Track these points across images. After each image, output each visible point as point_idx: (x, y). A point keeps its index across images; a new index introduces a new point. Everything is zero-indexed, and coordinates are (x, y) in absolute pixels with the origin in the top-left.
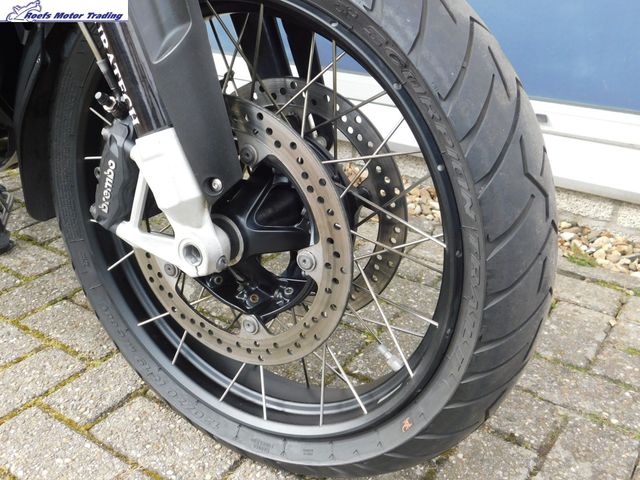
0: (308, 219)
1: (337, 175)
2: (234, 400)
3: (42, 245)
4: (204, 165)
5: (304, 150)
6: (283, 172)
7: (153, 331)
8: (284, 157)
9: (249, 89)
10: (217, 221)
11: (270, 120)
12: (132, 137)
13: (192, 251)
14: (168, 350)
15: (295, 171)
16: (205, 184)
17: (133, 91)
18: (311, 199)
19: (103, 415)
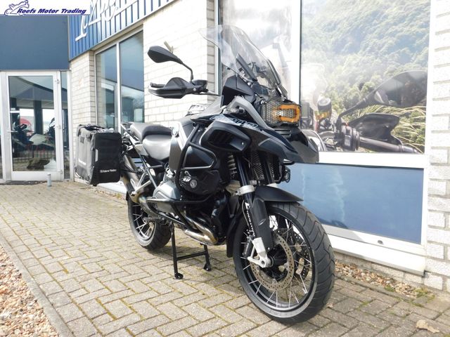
0: (286, 258)
1: (294, 250)
2: (270, 303)
3: (219, 270)
4: (266, 245)
5: (285, 243)
6: (282, 248)
7: (252, 285)
8: (282, 244)
9: (277, 230)
10: (268, 257)
11: (279, 237)
12: (253, 239)
13: (263, 262)
14: (255, 290)
15: (284, 247)
16: (266, 249)
17: (254, 230)
18: (287, 253)
19: (238, 308)
